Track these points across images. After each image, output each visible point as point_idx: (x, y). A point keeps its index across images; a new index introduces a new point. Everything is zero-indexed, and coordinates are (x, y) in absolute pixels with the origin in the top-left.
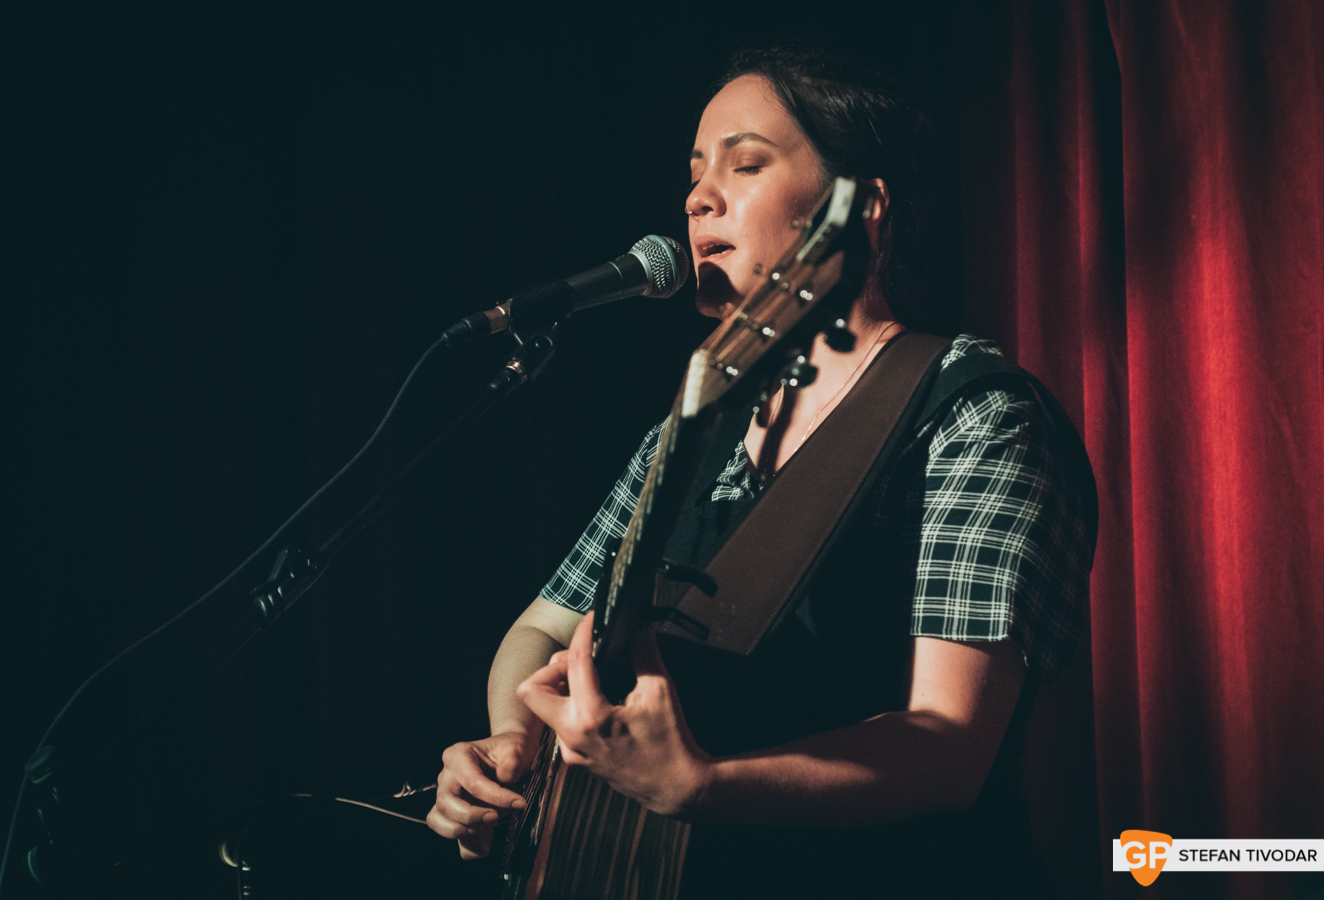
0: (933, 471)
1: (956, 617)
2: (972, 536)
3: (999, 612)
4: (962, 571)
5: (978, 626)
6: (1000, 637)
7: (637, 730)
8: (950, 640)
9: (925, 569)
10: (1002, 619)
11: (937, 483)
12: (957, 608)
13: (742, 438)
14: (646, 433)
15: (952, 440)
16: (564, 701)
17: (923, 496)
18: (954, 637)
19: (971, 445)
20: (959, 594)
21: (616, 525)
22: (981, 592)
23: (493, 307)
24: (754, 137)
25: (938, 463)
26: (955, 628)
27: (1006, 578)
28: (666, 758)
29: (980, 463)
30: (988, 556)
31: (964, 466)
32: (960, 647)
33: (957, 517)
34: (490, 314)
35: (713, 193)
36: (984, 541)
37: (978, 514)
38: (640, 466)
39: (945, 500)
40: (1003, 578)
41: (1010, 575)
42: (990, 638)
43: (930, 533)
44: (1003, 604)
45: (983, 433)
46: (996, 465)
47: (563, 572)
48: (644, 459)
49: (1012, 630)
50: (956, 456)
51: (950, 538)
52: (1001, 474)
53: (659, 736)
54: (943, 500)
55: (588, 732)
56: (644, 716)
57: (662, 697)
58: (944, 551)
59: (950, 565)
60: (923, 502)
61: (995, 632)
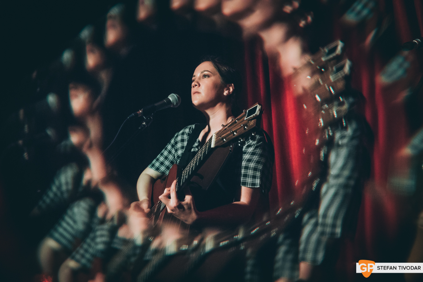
0: (244, 150)
1: (249, 182)
2: (252, 165)
3: (258, 181)
4: (250, 172)
5: (253, 184)
6: (258, 187)
7: (186, 207)
8: (248, 187)
9: (243, 171)
10: (258, 183)
11: (245, 153)
12: (249, 180)
13: (198, 137)
14: (175, 134)
15: (248, 144)
16: (169, 200)
17: (242, 156)
18: (248, 186)
19: (253, 145)
20: (250, 177)
21: (168, 154)
22: (254, 177)
23: (139, 111)
24: (208, 71)
25: (245, 149)
26: (249, 185)
27: (259, 174)
28: (190, 213)
29: (254, 149)
30: (255, 169)
31: (251, 150)
32: (249, 188)
33: (249, 161)
34: (138, 112)
35: (198, 82)
36: (254, 166)
37: (253, 160)
38: (174, 141)
39: (247, 157)
40: (258, 174)
41: (260, 173)
42: (256, 187)
43: (244, 163)
44: (259, 180)
45: (255, 143)
46: (257, 150)
47: (154, 163)
48: (175, 140)
49: (260, 185)
50: (249, 147)
51: (248, 165)
52: (258, 152)
53: (189, 208)
54: (246, 157)
55: (175, 207)
56: (187, 204)
57: (191, 200)
58: (247, 168)
59: (248, 171)
60: (242, 157)
61: (257, 186)
